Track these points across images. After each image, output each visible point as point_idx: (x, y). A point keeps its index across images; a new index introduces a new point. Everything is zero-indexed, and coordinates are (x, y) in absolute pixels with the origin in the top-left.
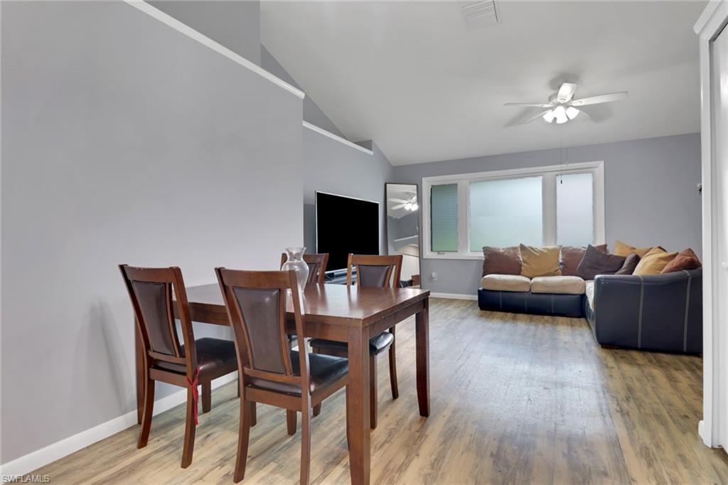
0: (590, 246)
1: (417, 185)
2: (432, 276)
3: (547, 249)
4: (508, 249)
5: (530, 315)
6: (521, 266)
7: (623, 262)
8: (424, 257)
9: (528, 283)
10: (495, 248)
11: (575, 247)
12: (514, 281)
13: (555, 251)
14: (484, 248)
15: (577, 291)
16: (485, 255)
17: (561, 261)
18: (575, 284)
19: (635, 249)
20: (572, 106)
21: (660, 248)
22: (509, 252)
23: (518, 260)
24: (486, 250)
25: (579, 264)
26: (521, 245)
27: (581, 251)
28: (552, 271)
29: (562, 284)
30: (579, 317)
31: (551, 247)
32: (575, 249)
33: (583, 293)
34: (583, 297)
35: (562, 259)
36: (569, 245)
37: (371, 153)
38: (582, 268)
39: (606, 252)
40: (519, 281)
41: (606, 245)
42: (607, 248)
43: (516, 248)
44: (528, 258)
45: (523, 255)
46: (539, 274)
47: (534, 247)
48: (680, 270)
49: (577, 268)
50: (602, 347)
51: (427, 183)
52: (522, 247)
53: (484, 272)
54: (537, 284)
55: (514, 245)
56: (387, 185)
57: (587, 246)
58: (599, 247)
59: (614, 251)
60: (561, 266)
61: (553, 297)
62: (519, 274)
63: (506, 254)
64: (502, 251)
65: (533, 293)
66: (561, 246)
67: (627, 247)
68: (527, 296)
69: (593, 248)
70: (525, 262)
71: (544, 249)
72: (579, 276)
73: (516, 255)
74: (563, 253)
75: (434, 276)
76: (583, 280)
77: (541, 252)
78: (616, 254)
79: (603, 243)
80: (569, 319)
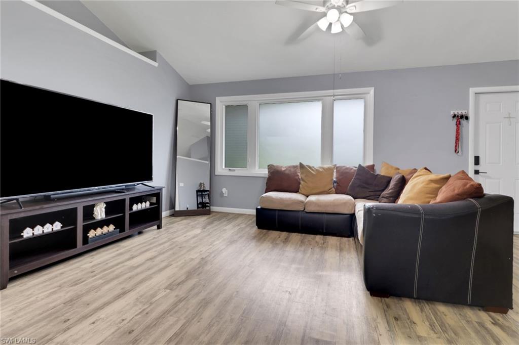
0: (360, 165)
1: (211, 104)
2: (222, 192)
3: (323, 168)
4: (290, 167)
5: (304, 235)
6: (300, 184)
7: (389, 182)
8: (216, 174)
9: (302, 202)
10: (277, 166)
11: (348, 166)
12: (290, 199)
13: (330, 170)
14: (268, 166)
15: (347, 211)
16: (269, 172)
17: (335, 179)
18: (345, 204)
19: (399, 169)
20: (346, 12)
21: (426, 169)
22: (290, 171)
23: (297, 178)
24: (270, 167)
25: (351, 183)
26: (300, 163)
27: (352, 171)
28: (327, 189)
29: (334, 204)
30: (349, 236)
31: (326, 166)
32: (347, 168)
33: (353, 212)
34: (353, 217)
35: (337, 178)
36: (342, 165)
37: (155, 64)
38: (353, 187)
39: (374, 172)
40: (295, 200)
41: (374, 165)
42: (375, 168)
43: (295, 167)
44: (306, 176)
45: (302, 173)
46: (314, 192)
47: (311, 165)
48: (464, 199)
49: (349, 187)
50: (371, 295)
51: (221, 103)
52: (301, 166)
53: (266, 189)
54: (311, 203)
55: (294, 164)
56: (179, 101)
57: (357, 166)
58: (368, 167)
59: (381, 171)
60: (335, 184)
61: (325, 216)
62: (297, 191)
63: (287, 172)
64: (283, 169)
65: (306, 212)
66: (336, 165)
67: (392, 167)
68: (300, 214)
69: (363, 167)
70: (303, 180)
71: (320, 167)
72: (350, 195)
73: (296, 173)
74: (337, 172)
75: (224, 192)
76: (352, 199)
77: (317, 170)
78: (382, 174)
79: (371, 163)
80: (339, 238)
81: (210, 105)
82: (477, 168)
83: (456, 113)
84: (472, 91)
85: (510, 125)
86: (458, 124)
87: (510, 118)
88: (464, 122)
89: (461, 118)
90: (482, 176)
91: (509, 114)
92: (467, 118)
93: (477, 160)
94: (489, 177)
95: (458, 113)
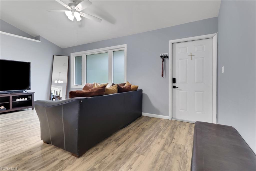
8: (71, 87)
51: (73, 56)
56: (54, 56)
81: (68, 57)
82: (174, 85)
83: (162, 55)
84: (170, 42)
85: (192, 60)
86: (163, 60)
87: (191, 56)
88: (166, 59)
89: (165, 58)
90: (177, 89)
91: (191, 53)
92: (167, 57)
93: (174, 80)
94: (181, 90)
95: (163, 55)
